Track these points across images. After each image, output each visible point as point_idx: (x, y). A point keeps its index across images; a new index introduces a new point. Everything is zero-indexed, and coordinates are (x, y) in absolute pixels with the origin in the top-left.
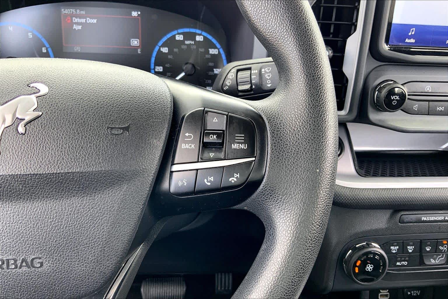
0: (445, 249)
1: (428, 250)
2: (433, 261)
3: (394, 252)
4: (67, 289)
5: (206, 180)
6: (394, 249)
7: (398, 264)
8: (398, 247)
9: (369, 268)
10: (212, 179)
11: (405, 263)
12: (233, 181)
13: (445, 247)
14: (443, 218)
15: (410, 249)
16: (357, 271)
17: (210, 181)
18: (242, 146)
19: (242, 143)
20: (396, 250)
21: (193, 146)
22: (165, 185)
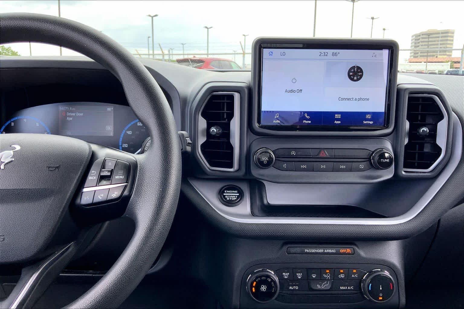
0: (329, 277)
1: (314, 277)
2: (319, 287)
3: (286, 277)
4: (16, 255)
5: (99, 196)
6: (286, 275)
7: (290, 288)
8: (288, 274)
9: (263, 288)
10: (102, 195)
11: (297, 288)
12: (114, 196)
13: (328, 275)
14: (322, 251)
15: (299, 276)
16: (254, 290)
17: (102, 197)
18: (121, 177)
19: (121, 175)
20: (287, 276)
21: (95, 178)
22: (78, 201)
